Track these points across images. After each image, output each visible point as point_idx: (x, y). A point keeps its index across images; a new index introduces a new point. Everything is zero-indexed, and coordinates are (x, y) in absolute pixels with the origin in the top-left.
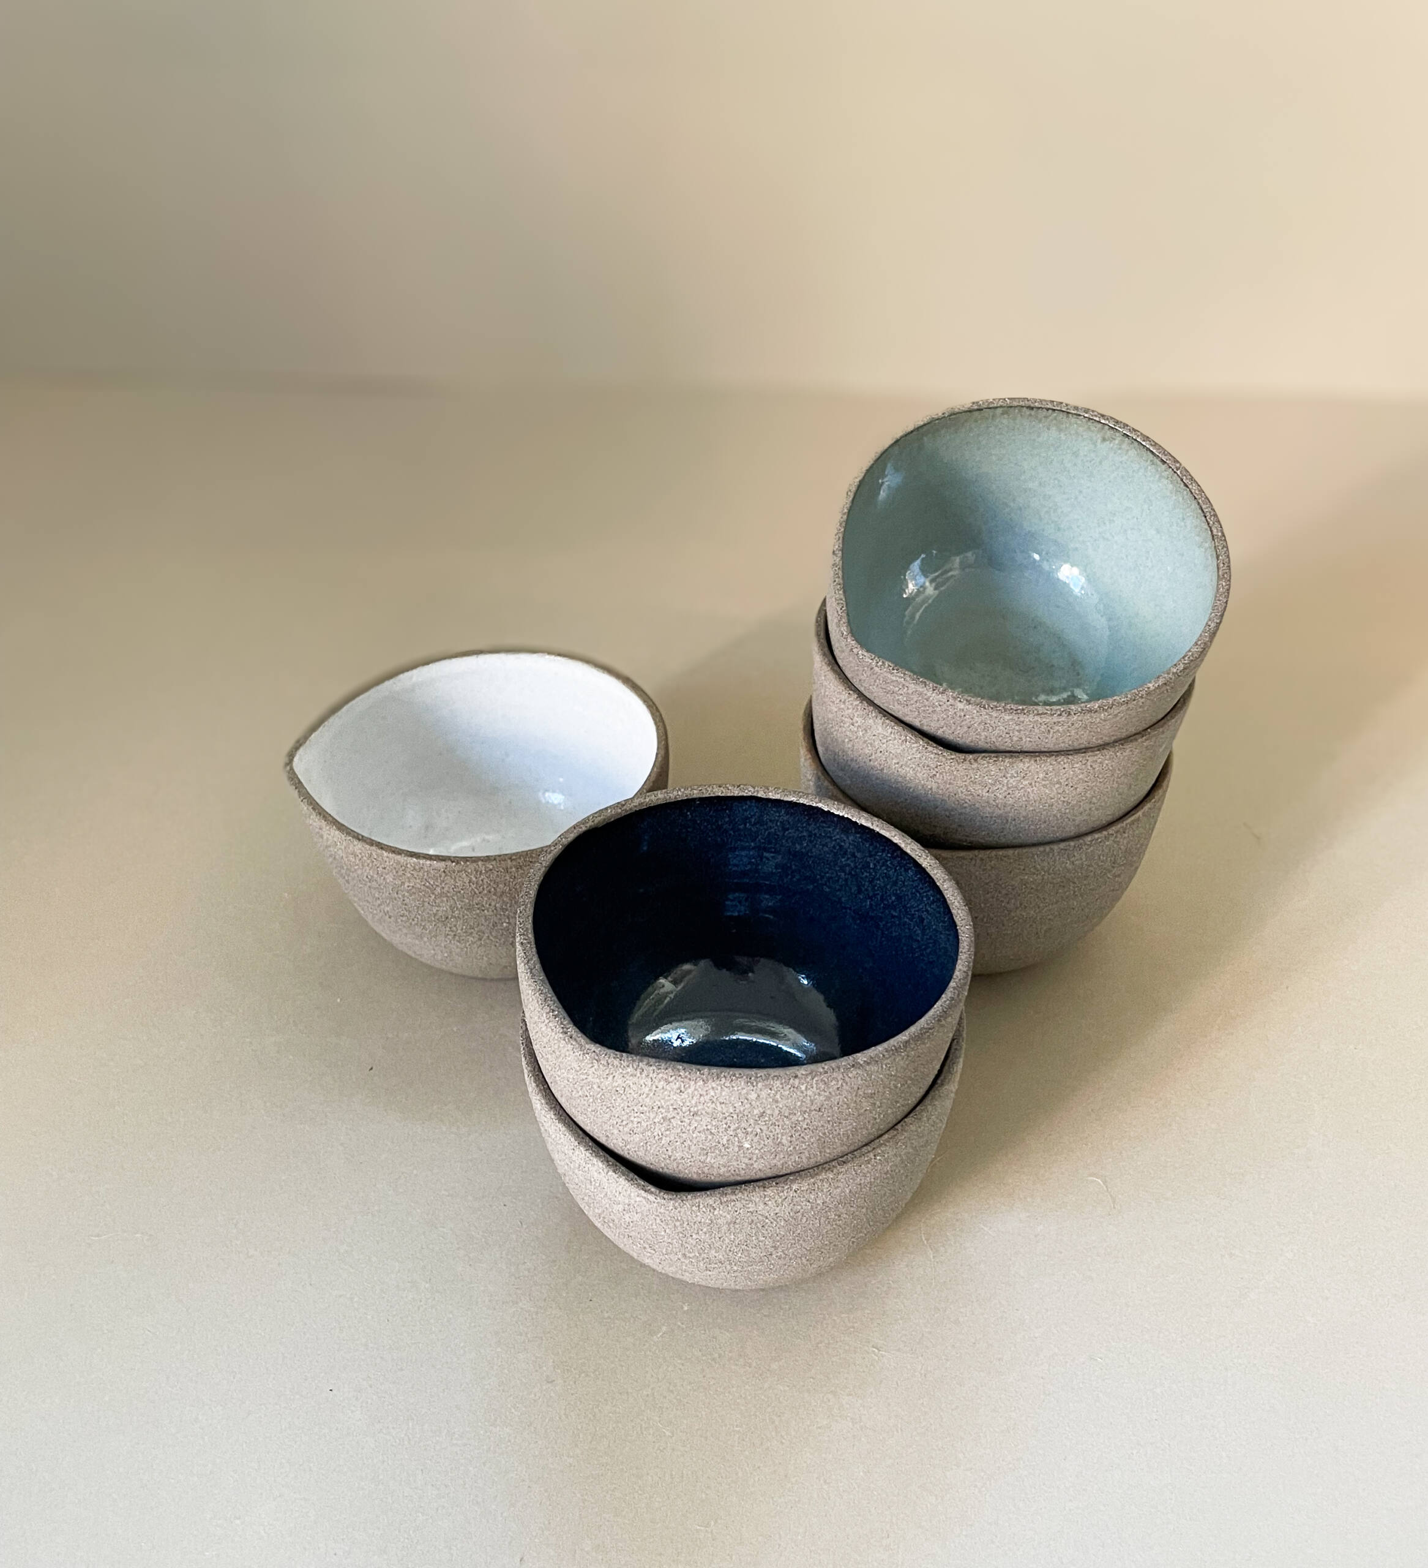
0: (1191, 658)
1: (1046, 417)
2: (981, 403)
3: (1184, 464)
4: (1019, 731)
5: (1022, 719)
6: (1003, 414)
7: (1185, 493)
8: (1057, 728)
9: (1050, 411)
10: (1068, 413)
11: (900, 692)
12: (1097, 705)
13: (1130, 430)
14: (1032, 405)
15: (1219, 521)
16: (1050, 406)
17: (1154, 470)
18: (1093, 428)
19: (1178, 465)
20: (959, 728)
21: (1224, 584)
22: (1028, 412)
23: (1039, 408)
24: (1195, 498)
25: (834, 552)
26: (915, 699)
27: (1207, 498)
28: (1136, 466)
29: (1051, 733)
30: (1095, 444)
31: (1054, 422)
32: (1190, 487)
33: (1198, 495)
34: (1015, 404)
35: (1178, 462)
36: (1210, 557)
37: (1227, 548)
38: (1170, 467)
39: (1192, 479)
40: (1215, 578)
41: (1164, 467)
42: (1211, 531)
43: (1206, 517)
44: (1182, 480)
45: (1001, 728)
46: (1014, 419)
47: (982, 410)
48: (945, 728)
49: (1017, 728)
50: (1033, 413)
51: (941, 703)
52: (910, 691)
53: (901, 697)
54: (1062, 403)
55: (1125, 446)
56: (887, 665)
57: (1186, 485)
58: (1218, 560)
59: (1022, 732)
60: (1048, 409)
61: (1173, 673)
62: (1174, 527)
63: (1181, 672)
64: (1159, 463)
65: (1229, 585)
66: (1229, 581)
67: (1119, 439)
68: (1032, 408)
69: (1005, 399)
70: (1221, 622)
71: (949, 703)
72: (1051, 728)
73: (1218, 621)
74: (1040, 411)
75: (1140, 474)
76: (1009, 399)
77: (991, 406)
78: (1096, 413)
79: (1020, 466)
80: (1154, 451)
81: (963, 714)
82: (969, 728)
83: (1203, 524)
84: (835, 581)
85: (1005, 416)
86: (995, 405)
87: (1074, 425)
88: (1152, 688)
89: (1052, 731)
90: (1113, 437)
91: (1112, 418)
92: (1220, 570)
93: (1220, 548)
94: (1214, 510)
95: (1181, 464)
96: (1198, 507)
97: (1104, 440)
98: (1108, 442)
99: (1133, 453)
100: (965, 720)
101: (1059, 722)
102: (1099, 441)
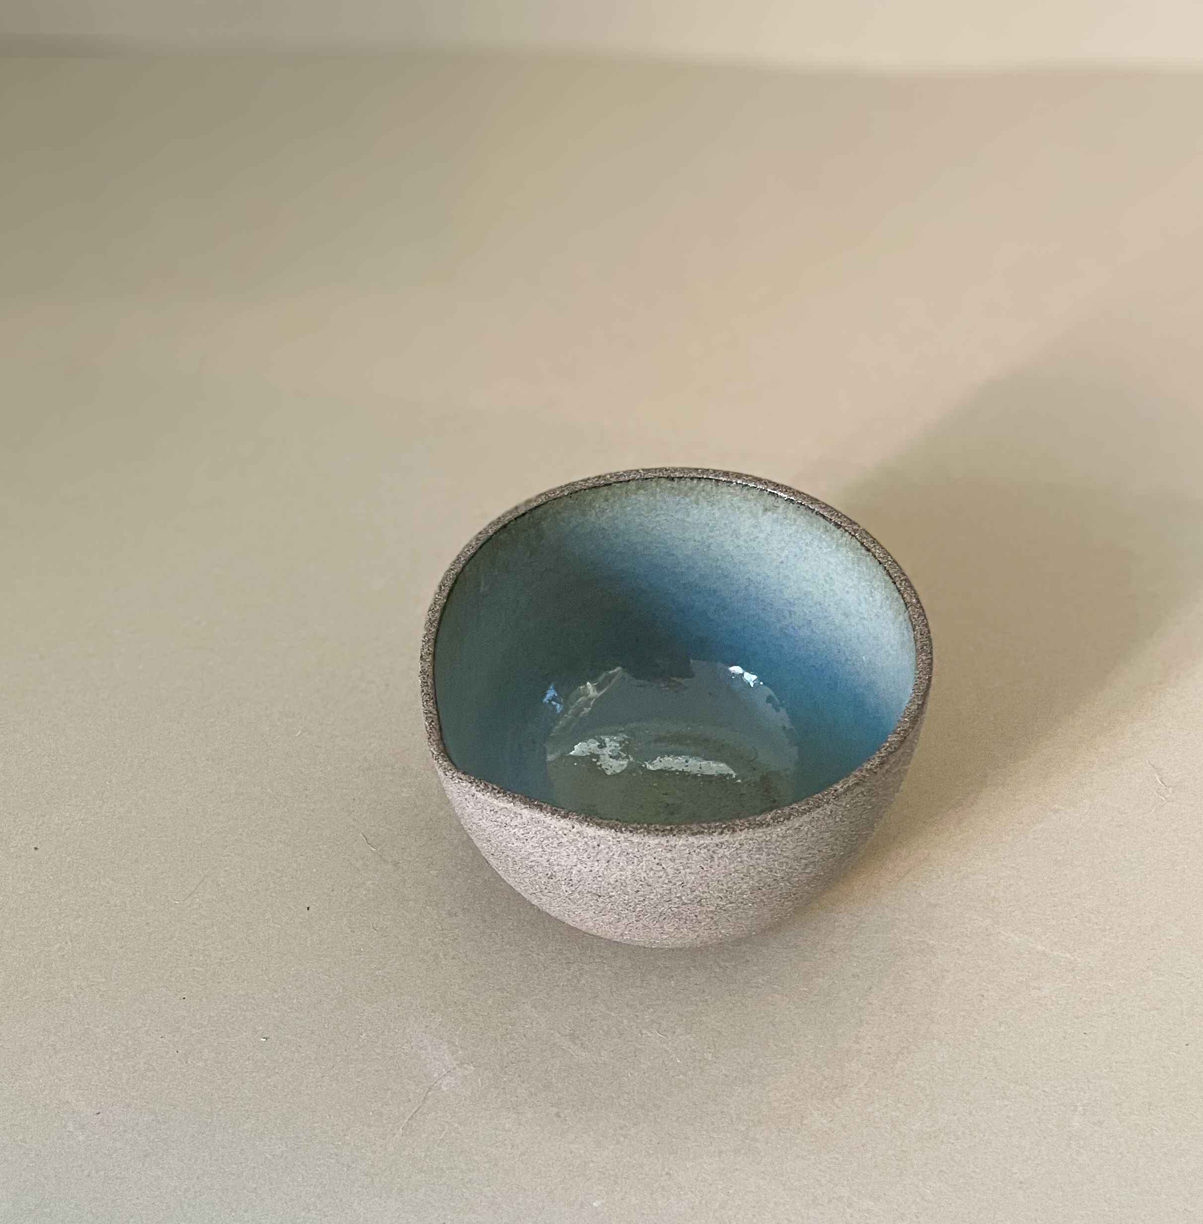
0: (889, 749)
1: (691, 489)
2: (608, 476)
3: (863, 526)
4: (673, 860)
5: (672, 843)
6: (638, 489)
7: (868, 559)
8: (721, 852)
9: (695, 481)
10: (718, 481)
11: (513, 823)
12: (769, 816)
13: (793, 493)
14: (672, 475)
15: (911, 587)
16: (693, 474)
17: (828, 539)
18: (750, 497)
19: (856, 527)
20: (596, 864)
21: (924, 658)
22: (669, 484)
23: (681, 478)
24: (880, 563)
25: (421, 656)
26: (534, 829)
27: (895, 561)
28: (809, 538)
29: (716, 859)
30: (756, 517)
31: (703, 493)
32: (873, 550)
33: (883, 558)
34: (650, 475)
35: (855, 524)
36: (905, 632)
37: (925, 615)
38: (846, 531)
39: (874, 541)
40: (913, 654)
41: (839, 532)
42: (904, 598)
43: (895, 583)
44: (862, 544)
45: (649, 857)
46: (654, 495)
47: (610, 484)
48: (579, 866)
49: (669, 855)
50: (675, 484)
51: (566, 832)
52: (525, 820)
53: (516, 830)
54: (708, 470)
55: (791, 514)
56: (490, 789)
57: (868, 550)
58: (914, 631)
59: (677, 861)
60: (692, 479)
61: (867, 770)
62: (863, 605)
63: (876, 767)
64: (833, 528)
65: (931, 659)
66: (931, 653)
67: (782, 506)
68: (673, 479)
69: (638, 471)
70: (923, 703)
71: (574, 830)
72: (714, 852)
73: (920, 702)
74: (683, 482)
75: (814, 546)
76: (643, 470)
77: (621, 479)
78: (749, 478)
79: (673, 555)
80: (825, 514)
81: (595, 844)
82: (608, 862)
83: (894, 593)
84: (423, 691)
85: (642, 491)
86: (627, 478)
87: (728, 496)
88: (841, 790)
89: (715, 856)
90: (776, 504)
91: (770, 482)
92: (918, 643)
93: (916, 617)
94: (904, 574)
95: (859, 526)
96: (885, 572)
97: (766, 510)
98: (769, 513)
99: (802, 521)
100: (601, 851)
101: (722, 843)
102: (760, 512)
